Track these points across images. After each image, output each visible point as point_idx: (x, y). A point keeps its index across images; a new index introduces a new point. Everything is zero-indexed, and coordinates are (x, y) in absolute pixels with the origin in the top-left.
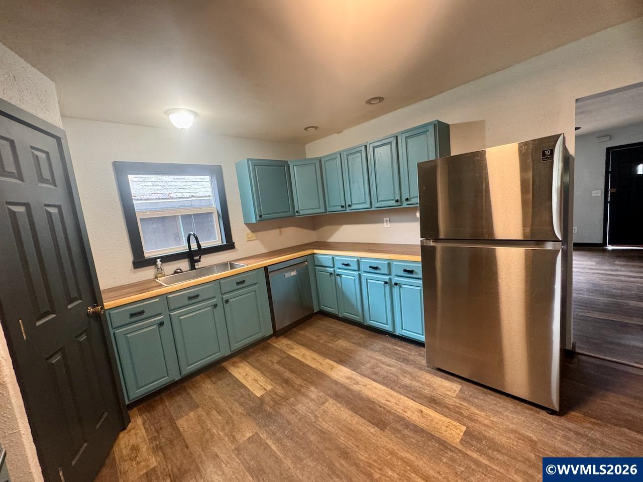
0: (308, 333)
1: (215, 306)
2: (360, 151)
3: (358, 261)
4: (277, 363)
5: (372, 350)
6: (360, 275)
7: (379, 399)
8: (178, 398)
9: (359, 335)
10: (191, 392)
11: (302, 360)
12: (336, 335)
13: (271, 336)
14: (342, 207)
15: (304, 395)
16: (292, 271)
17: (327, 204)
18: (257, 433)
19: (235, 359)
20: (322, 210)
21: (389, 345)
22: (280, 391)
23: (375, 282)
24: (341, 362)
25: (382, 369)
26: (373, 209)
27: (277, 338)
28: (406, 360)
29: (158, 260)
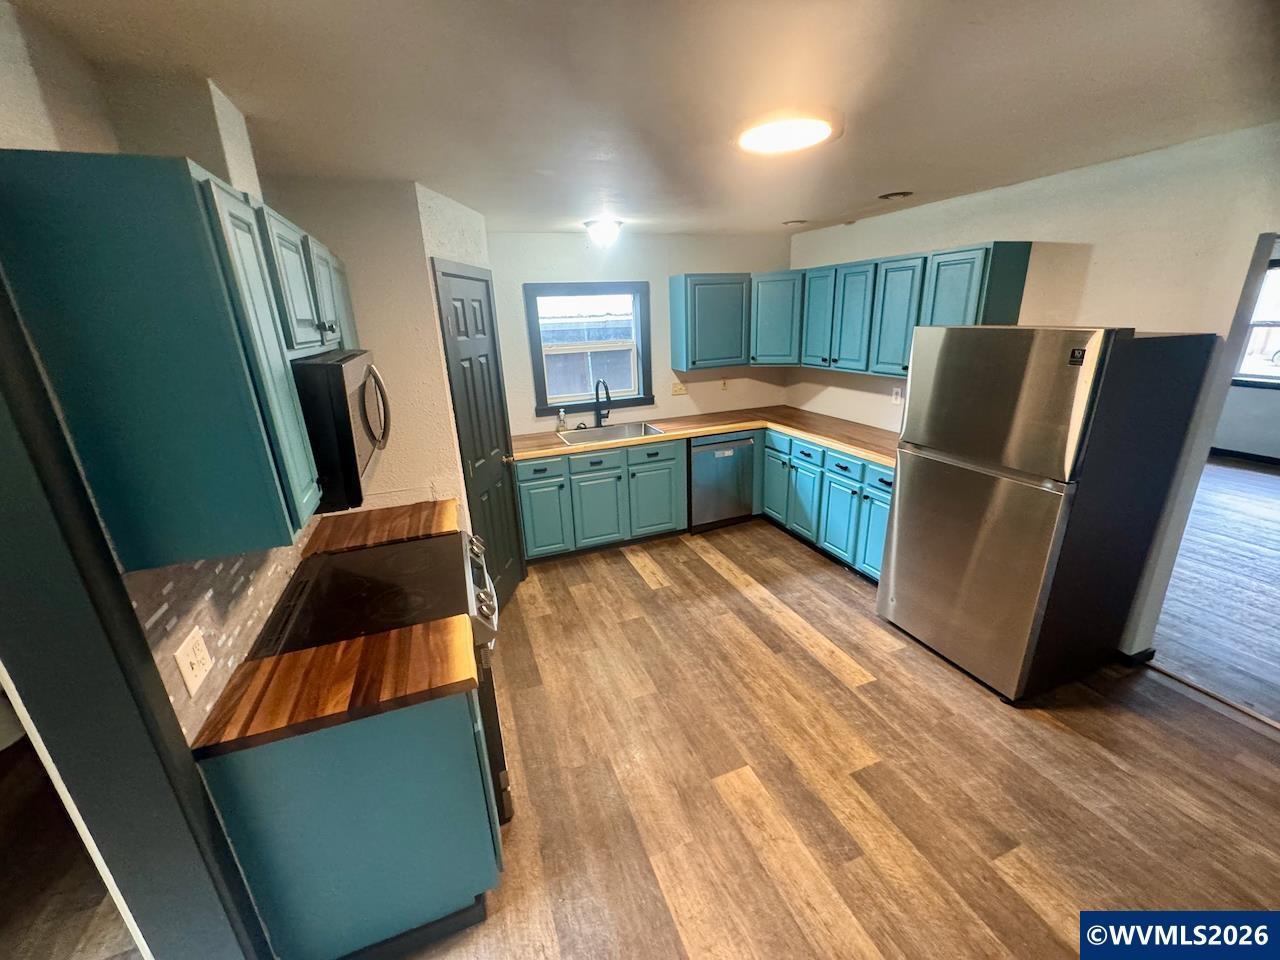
0: (737, 540)
1: (619, 478)
2: (865, 272)
3: (824, 452)
4: (684, 563)
5: (812, 579)
6: (822, 473)
7: (789, 628)
8: (571, 568)
9: (804, 556)
10: (584, 567)
11: (715, 567)
12: (773, 550)
13: (683, 532)
14: (824, 360)
15: (703, 601)
16: (727, 449)
17: (803, 352)
18: (643, 618)
19: (635, 547)
20: (793, 359)
21: (841, 580)
22: (678, 590)
23: (841, 487)
24: (763, 582)
25: (812, 601)
26: (869, 373)
27: (692, 535)
28: (851, 602)
29: (562, 410)
